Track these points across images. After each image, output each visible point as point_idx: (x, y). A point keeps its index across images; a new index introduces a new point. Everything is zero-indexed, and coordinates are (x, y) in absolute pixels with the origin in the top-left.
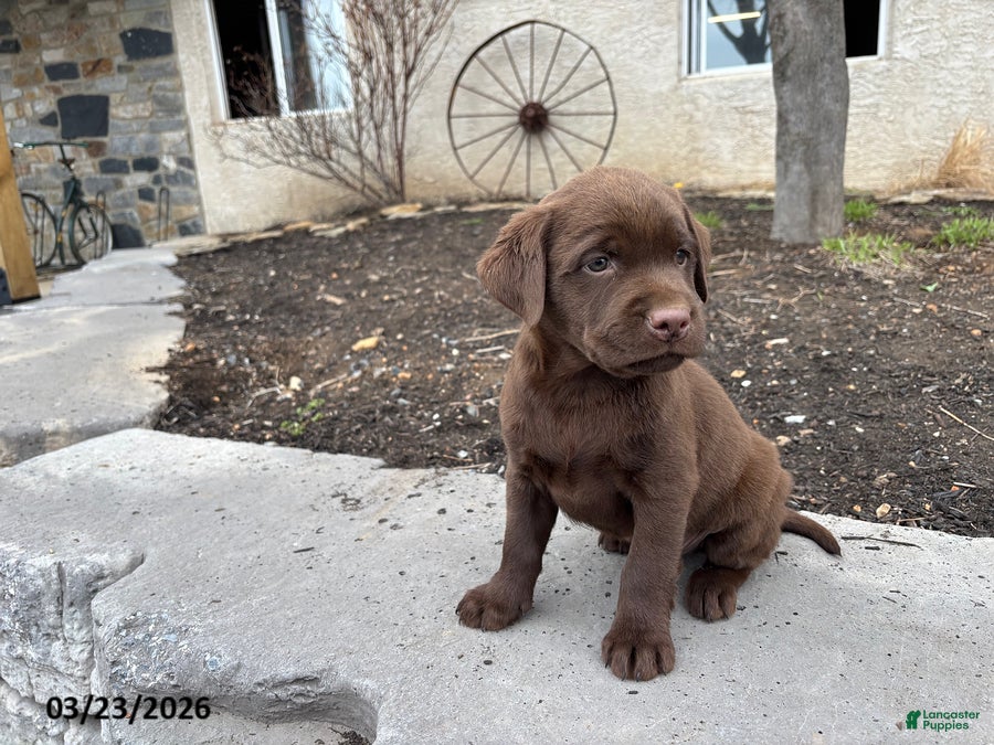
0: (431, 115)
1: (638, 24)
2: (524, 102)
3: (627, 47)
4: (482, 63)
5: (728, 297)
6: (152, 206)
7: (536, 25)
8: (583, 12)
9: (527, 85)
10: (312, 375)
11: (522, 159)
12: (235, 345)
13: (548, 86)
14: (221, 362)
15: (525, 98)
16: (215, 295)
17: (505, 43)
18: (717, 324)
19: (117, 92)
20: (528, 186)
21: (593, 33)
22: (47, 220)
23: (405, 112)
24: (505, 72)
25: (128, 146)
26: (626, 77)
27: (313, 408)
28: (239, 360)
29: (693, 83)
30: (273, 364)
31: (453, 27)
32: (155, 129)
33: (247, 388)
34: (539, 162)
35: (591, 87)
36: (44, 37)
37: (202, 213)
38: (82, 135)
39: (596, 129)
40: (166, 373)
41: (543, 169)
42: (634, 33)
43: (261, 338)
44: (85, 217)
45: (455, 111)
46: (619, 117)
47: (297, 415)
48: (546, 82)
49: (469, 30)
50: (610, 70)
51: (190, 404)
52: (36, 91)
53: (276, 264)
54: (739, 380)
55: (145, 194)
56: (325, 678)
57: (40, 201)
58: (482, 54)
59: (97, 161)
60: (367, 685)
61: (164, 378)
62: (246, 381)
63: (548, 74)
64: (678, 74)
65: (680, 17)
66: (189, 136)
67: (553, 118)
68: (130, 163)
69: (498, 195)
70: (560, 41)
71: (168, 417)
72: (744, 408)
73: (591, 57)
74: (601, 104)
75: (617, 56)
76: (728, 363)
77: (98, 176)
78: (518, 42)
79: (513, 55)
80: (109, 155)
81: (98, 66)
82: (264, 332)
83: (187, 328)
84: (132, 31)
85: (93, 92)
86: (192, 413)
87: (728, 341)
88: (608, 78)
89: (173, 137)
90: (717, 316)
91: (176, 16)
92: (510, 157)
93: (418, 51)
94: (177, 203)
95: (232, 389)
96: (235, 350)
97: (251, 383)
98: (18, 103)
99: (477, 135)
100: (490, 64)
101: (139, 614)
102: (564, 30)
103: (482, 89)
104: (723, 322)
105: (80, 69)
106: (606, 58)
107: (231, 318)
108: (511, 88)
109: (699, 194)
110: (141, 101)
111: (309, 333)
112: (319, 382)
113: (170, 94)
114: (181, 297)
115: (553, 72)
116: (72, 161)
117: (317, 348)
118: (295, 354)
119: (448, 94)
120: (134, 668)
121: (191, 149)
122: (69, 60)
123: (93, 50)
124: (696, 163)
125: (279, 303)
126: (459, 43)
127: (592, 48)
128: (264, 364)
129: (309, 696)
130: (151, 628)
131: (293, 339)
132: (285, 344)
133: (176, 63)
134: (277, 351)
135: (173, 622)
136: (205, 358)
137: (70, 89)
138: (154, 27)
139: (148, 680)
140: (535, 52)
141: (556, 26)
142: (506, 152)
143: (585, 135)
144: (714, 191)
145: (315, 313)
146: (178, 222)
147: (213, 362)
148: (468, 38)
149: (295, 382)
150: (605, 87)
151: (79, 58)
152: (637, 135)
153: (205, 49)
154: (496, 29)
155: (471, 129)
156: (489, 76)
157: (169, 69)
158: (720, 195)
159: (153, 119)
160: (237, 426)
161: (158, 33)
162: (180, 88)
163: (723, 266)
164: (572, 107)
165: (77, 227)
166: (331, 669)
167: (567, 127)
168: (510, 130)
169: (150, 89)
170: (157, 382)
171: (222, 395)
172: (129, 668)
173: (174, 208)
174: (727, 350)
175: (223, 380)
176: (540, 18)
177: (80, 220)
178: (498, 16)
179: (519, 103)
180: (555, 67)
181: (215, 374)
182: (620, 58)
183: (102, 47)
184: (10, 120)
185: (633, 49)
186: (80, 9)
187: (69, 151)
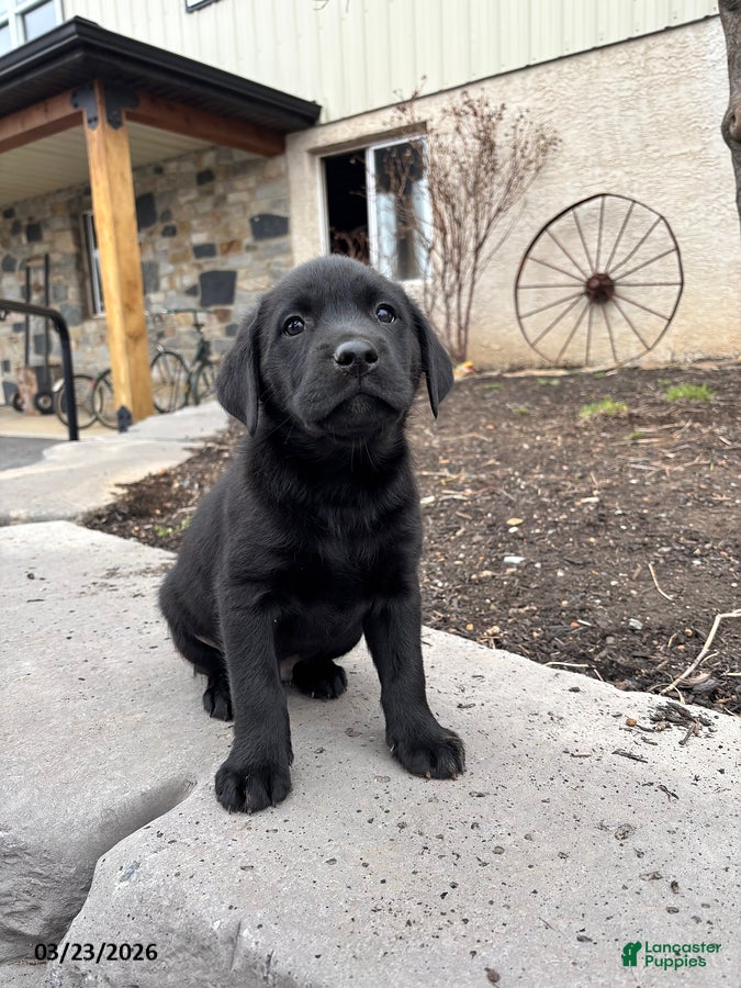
0: (502, 286)
1: (714, 192)
2: (590, 274)
3: (702, 216)
4: (552, 236)
7: (608, 198)
8: (658, 182)
9: (594, 257)
11: (584, 328)
13: (615, 256)
14: (176, 485)
15: (592, 269)
17: (576, 217)
19: (242, 268)
20: (588, 355)
21: (666, 203)
22: (183, 375)
23: (473, 283)
24: (575, 245)
26: (699, 246)
28: (192, 484)
31: (526, 203)
34: (601, 332)
35: (660, 256)
36: (195, 223)
38: (215, 303)
39: (662, 300)
40: (129, 489)
41: (605, 339)
42: (710, 202)
44: (207, 370)
45: (522, 282)
46: (686, 288)
48: (613, 253)
49: (543, 205)
50: (678, 239)
51: (126, 511)
52: (185, 267)
58: (553, 228)
59: (225, 325)
61: (123, 492)
62: (188, 500)
63: (616, 245)
67: (619, 289)
69: (557, 362)
70: (630, 211)
73: (661, 227)
74: (671, 274)
75: (691, 225)
77: (224, 338)
78: (590, 216)
79: (582, 228)
80: (234, 321)
81: (232, 246)
84: (260, 216)
85: (225, 268)
88: (677, 248)
91: (294, 203)
92: (573, 326)
93: (489, 225)
95: (174, 506)
97: (190, 503)
98: (171, 277)
99: (544, 304)
100: (560, 237)
102: (634, 201)
103: (552, 261)
105: (218, 250)
106: (677, 227)
107: (226, 455)
108: (579, 260)
110: (261, 275)
113: (284, 270)
114: (211, 437)
115: (621, 243)
116: (202, 325)
119: (517, 267)
122: (211, 241)
123: (227, 232)
126: (532, 217)
127: (662, 217)
133: (290, 242)
136: (168, 480)
137: (210, 265)
138: (277, 212)
140: (605, 224)
141: (627, 199)
142: (570, 320)
143: (650, 306)
147: (170, 484)
148: (541, 212)
150: (674, 256)
151: (219, 239)
152: (709, 305)
153: (315, 230)
154: (569, 204)
155: (538, 299)
156: (559, 249)
157: (284, 248)
160: (136, 528)
161: (278, 217)
162: (291, 264)
164: (639, 278)
165: (202, 380)
167: (633, 298)
168: (574, 300)
169: (269, 265)
170: (114, 494)
171: (164, 509)
175: (171, 498)
176: (613, 191)
177: (204, 375)
178: (570, 191)
179: (585, 275)
180: (624, 238)
181: (165, 494)
182: (694, 227)
183: (235, 230)
184: (165, 291)
185: (709, 218)
186: (222, 199)
187: (202, 317)
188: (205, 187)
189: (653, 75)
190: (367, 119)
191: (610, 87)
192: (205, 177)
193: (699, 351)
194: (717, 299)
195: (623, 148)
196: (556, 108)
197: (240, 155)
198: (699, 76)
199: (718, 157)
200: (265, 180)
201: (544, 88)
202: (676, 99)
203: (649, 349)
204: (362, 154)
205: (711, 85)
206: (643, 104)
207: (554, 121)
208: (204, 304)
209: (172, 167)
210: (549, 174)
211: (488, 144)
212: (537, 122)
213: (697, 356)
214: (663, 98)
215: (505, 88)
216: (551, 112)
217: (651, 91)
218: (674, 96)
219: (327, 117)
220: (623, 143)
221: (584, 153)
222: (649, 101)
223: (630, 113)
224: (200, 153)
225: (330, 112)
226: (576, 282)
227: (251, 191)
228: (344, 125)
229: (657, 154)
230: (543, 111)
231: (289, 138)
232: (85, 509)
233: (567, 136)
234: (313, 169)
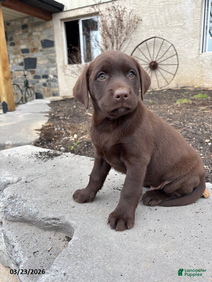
1: (187, 38)
2: (151, 61)
3: (183, 45)
4: (139, 49)
5: (207, 118)
6: (46, 88)
7: (156, 38)
8: (171, 34)
9: (152, 56)
10: (80, 134)
12: (60, 125)
14: (56, 129)
15: (151, 60)
16: (59, 112)
17: (146, 44)
18: (203, 126)
19: (39, 57)
21: (173, 40)
22: (20, 91)
24: (146, 52)
25: (41, 72)
26: (182, 54)
27: (78, 143)
28: (61, 129)
29: (203, 56)
30: (70, 130)
31: (131, 39)
32: (48, 67)
33: (62, 137)
34: (154, 79)
35: (171, 57)
36: (21, 42)
37: (59, 90)
38: (30, 69)
39: (172, 69)
40: (41, 131)
41: (155, 81)
42: (186, 40)
43: (68, 123)
44: (28, 90)
46: (179, 66)
47: (73, 145)
48: (158, 55)
49: (136, 40)
50: (177, 52)
51: (45, 140)
52: (19, 56)
53: (76, 104)
54: (207, 143)
55: (45, 85)
56: (62, 219)
57: (18, 86)
58: (139, 47)
59: (33, 75)
60: (73, 223)
61: (40, 132)
62: (62, 135)
63: (158, 53)
64: (199, 53)
65: (200, 36)
66: (57, 70)
67: (159, 66)
68: (41, 76)
70: (163, 43)
71: (39, 143)
72: (208, 151)
73: (172, 48)
74: (174, 62)
75: (180, 47)
76: (205, 137)
77: (33, 80)
78: (151, 43)
79: (149, 47)
80: (36, 74)
81: (35, 50)
82: (69, 122)
83: (49, 120)
84: (44, 40)
85: (33, 57)
86: (45, 142)
87: (205, 131)
88: (177, 54)
89: (53, 69)
90: (203, 124)
91: (56, 36)
93: (121, 46)
94: (53, 87)
95: (58, 137)
96: (60, 126)
97: (63, 135)
98: (14, 59)
100: (142, 50)
101: (15, 195)
102: (164, 40)
103: (139, 57)
104: (204, 125)
105: (30, 51)
106: (176, 48)
107: (61, 118)
108: (147, 57)
109: (202, 89)
110: (45, 59)
111: (81, 123)
112: (82, 136)
113: (53, 58)
114: (49, 112)
115: (160, 52)
116: (27, 75)
117: (82, 127)
118: (76, 128)
120: (10, 210)
121: (57, 73)
122: (27, 48)
123: (33, 45)
124: (203, 80)
125: (75, 115)
126: (133, 43)
127: (172, 45)
128: (68, 130)
129: (57, 224)
130: (17, 199)
131: (77, 124)
132: (74, 125)
133: (55, 49)
134: (72, 127)
135: (23, 198)
136: (52, 127)
137: (27, 56)
138: (50, 39)
139: (13, 214)
140: (155, 46)
141: (162, 39)
143: (169, 71)
144: (207, 88)
145: (84, 118)
146: (53, 93)
147: (54, 129)
148: (136, 42)
149: (75, 136)
150: (176, 57)
151: (30, 47)
152: (185, 71)
153: (63, 45)
154: (144, 40)
156: (141, 53)
157: (53, 51)
158: (209, 89)
159: (48, 65)
160: (57, 147)
161: (50, 41)
162: (55, 56)
163: (207, 109)
164: (165, 63)
165: (27, 93)
166: (64, 217)
167: (163, 69)
168: (146, 69)
169: (48, 56)
170: (37, 133)
171: (55, 138)
172: (9, 210)
173: (52, 89)
174: (205, 134)
175: (56, 134)
176: (157, 36)
178: (145, 36)
179: (149, 61)
180: (161, 51)
181: (54, 132)
182: (181, 48)
183: (36, 45)
184: (12, 64)
185: (185, 45)
186: (31, 34)
188: (25, 30)
189: (169, 1)
190: (80, 10)
191: (157, 4)
192: (25, 27)
193: (182, 85)
194: (187, 69)
195: (160, 23)
196: (140, 10)
197: (37, 20)
198: (183, 3)
199: (188, 27)
200: (45, 29)
201: (136, 4)
202: (176, 9)
203: (168, 84)
204: (78, 21)
205: (186, 6)
206: (166, 10)
207: (140, 14)
208: (26, 68)
209: (13, 23)
210: (138, 30)
211: (120, 20)
212: (134, 14)
214: (172, 9)
215: (124, 3)
216: (138, 11)
217: (169, 6)
218: (176, 8)
219: (66, 9)
220: (160, 22)
221: (148, 24)
222: (168, 9)
223: (162, 13)
224: (22, 19)
225: (67, 7)
226: (146, 63)
227: (40, 31)
228: (72, 12)
229: (170, 26)
230: (136, 11)
231: (53, 15)
233: (143, 19)
234: (61, 25)
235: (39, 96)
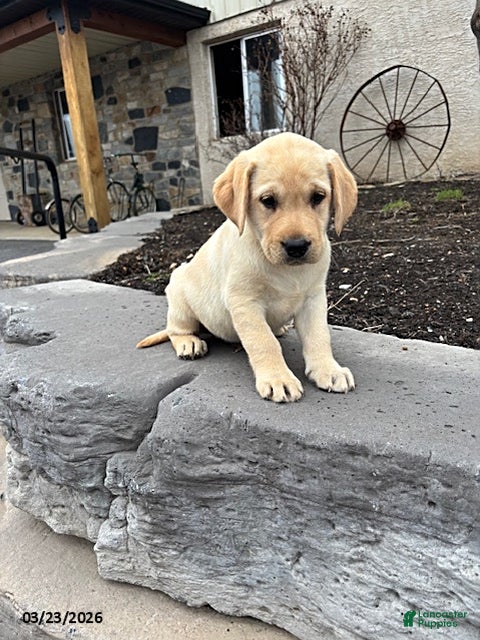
0: (332, 131)
2: (390, 120)
3: (463, 79)
4: (364, 96)
6: (176, 188)
7: (401, 68)
8: (434, 57)
9: (392, 109)
11: (385, 157)
15: (391, 117)
17: (380, 82)
19: (162, 124)
20: (388, 175)
21: (439, 71)
22: (126, 197)
23: (313, 130)
24: (380, 101)
25: (166, 156)
26: (461, 99)
31: (348, 73)
32: (180, 145)
34: (396, 160)
35: (435, 107)
36: (128, 95)
37: (201, 192)
38: (145, 149)
39: (436, 136)
41: (399, 164)
44: (142, 193)
45: (345, 128)
48: (405, 106)
49: (358, 75)
50: (448, 95)
52: (124, 125)
55: (173, 182)
58: (365, 90)
59: (151, 163)
63: (407, 101)
66: (196, 149)
67: (408, 130)
68: (167, 164)
69: (368, 180)
70: (416, 78)
73: (436, 87)
74: (441, 119)
75: (455, 86)
77: (152, 172)
78: (389, 80)
79: (385, 89)
80: (157, 160)
81: (154, 110)
84: (172, 89)
85: (150, 125)
88: (446, 101)
89: (189, 148)
91: (194, 79)
92: (378, 156)
93: (323, 90)
94: (188, 187)
98: (115, 132)
99: (358, 142)
100: (370, 96)
102: (418, 70)
103: (363, 113)
105: (145, 112)
106: (446, 87)
108: (382, 112)
110: (174, 129)
113: (188, 125)
114: (153, 232)
115: (410, 99)
116: (137, 164)
119: (342, 117)
121: (197, 156)
122: (140, 107)
123: (152, 101)
126: (351, 83)
127: (436, 81)
133: (192, 105)
137: (140, 123)
138: (182, 86)
140: (400, 86)
141: (415, 68)
142: (376, 152)
143: (429, 141)
146: (188, 198)
148: (357, 80)
150: (444, 106)
151: (145, 106)
152: (467, 139)
153: (208, 97)
154: (376, 73)
155: (355, 139)
156: (369, 104)
157: (188, 110)
159: (179, 139)
161: (184, 90)
162: (194, 121)
164: (421, 122)
165: (138, 200)
167: (417, 136)
168: (379, 139)
169: (179, 122)
173: (187, 190)
176: (405, 64)
177: (140, 197)
178: (378, 64)
179: (386, 121)
180: (412, 95)
182: (457, 87)
183: (156, 100)
184: (112, 142)
185: (467, 80)
186: (147, 77)
187: (136, 158)
188: (135, 69)
190: (241, 19)
192: (134, 63)
193: (461, 170)
194: (473, 134)
195: (411, 34)
196: (367, 8)
197: (158, 47)
200: (174, 64)
203: (427, 170)
204: (238, 43)
207: (365, 17)
209: (112, 57)
210: (362, 53)
211: (322, 34)
212: (354, 18)
213: (459, 173)
216: (363, 10)
219: (214, 18)
220: (411, 31)
221: (386, 38)
223: (415, 10)
224: (130, 46)
225: (217, 14)
226: (380, 126)
227: (166, 72)
228: (225, 24)
229: (434, 38)
230: (358, 10)
231: (188, 33)
232: (91, 273)
233: (374, 27)
234: (206, 55)
235: (162, 206)
